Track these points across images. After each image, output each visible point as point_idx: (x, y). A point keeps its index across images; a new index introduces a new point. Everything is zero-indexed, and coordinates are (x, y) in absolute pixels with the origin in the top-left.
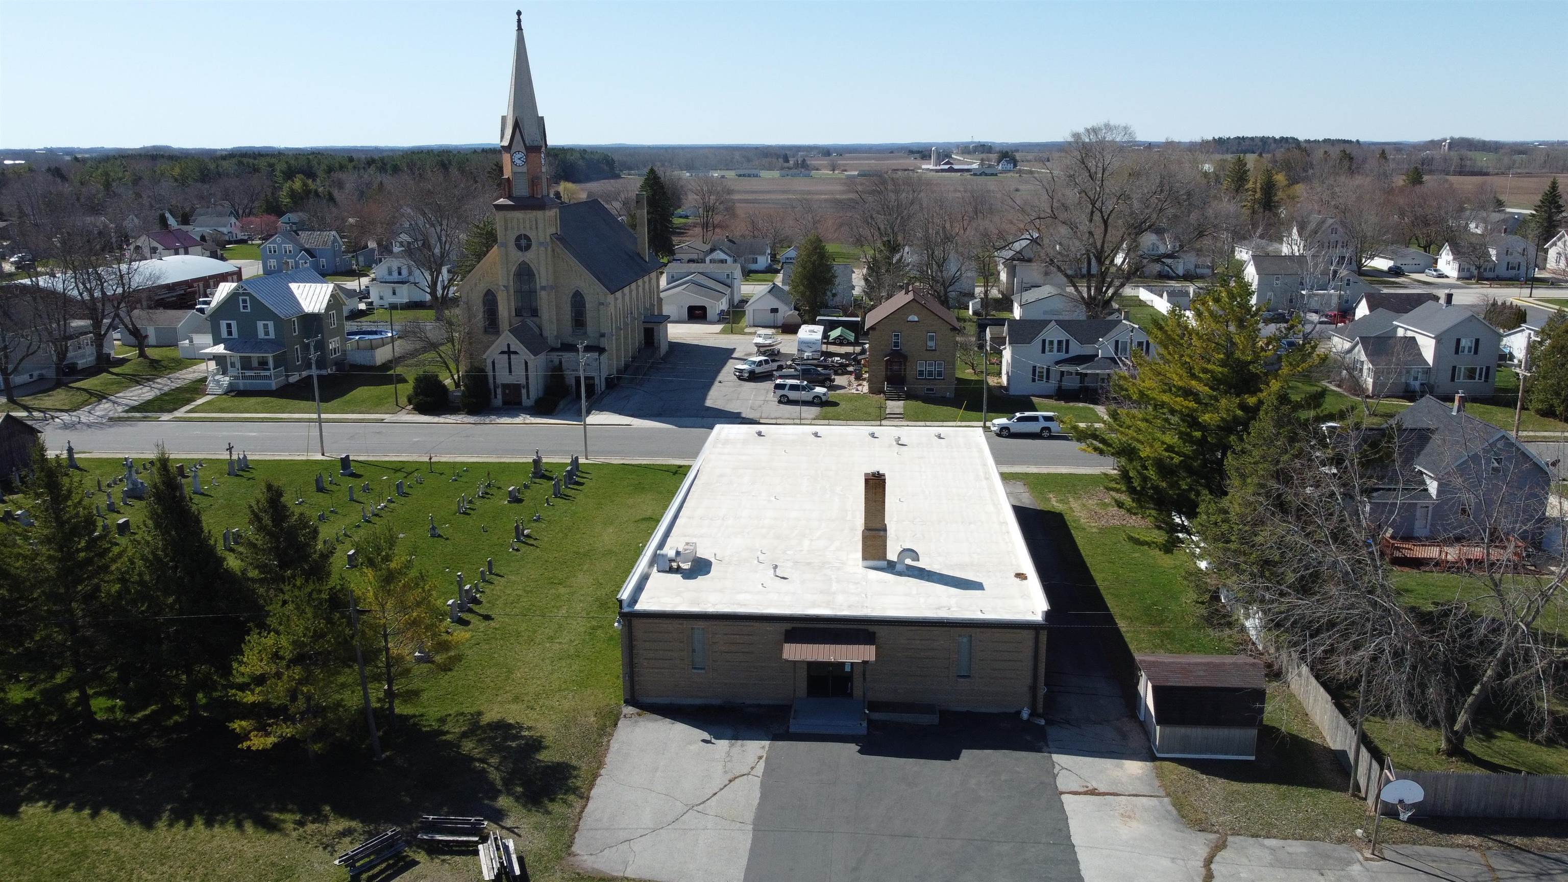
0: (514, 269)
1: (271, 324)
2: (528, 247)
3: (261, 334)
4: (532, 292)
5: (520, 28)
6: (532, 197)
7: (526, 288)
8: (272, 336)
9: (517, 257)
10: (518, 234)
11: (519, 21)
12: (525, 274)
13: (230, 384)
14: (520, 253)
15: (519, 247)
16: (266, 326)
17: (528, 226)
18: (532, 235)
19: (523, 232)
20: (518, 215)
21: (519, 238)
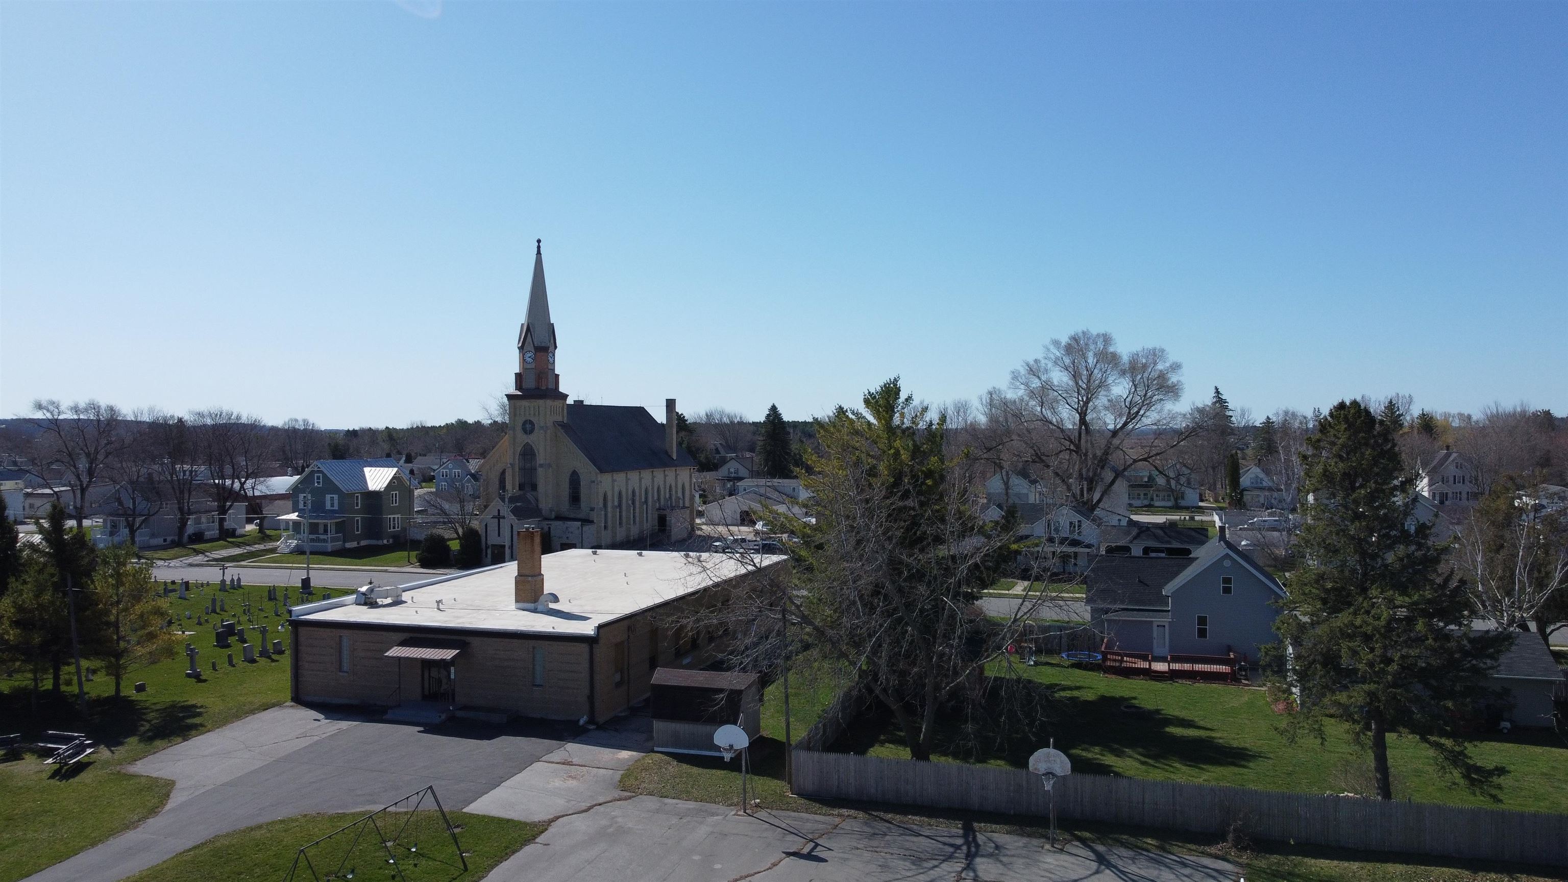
0: (519, 451)
1: (336, 497)
2: (531, 431)
3: (328, 506)
4: (533, 470)
5: (539, 253)
6: (538, 388)
7: (528, 465)
8: (336, 507)
9: (522, 439)
10: (524, 419)
11: (539, 247)
12: (528, 453)
13: (297, 545)
14: (525, 436)
15: (525, 431)
16: (332, 499)
17: (532, 412)
18: (535, 420)
19: (528, 418)
20: (525, 403)
21: (525, 423)
